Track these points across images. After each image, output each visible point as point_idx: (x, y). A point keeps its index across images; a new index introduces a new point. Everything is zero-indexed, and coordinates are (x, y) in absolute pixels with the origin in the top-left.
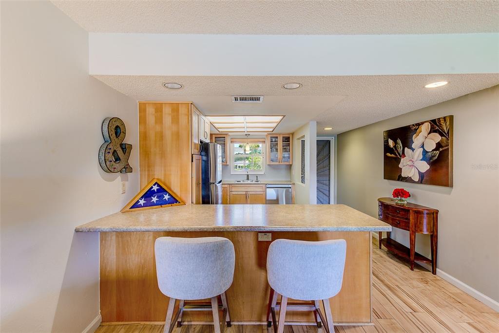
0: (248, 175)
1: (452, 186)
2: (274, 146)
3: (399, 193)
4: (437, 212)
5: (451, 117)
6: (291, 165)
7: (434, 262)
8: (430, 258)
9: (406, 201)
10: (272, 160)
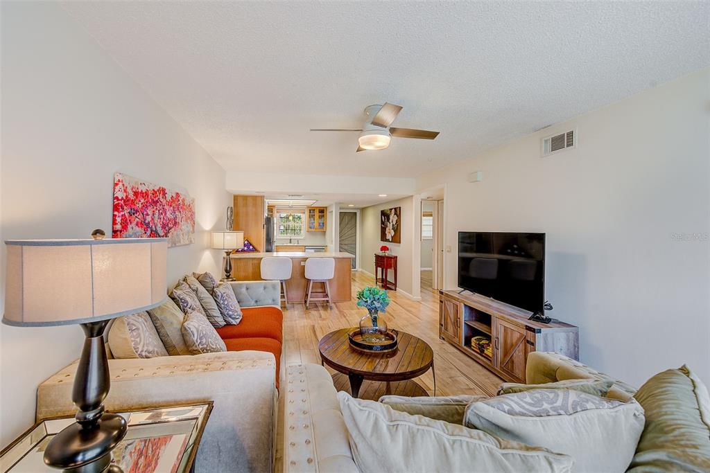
0: (291, 240)
1: (400, 242)
2: (312, 216)
3: (384, 248)
4: (397, 257)
5: (400, 208)
6: (325, 232)
7: (395, 284)
8: (394, 282)
9: (387, 253)
10: (310, 228)
